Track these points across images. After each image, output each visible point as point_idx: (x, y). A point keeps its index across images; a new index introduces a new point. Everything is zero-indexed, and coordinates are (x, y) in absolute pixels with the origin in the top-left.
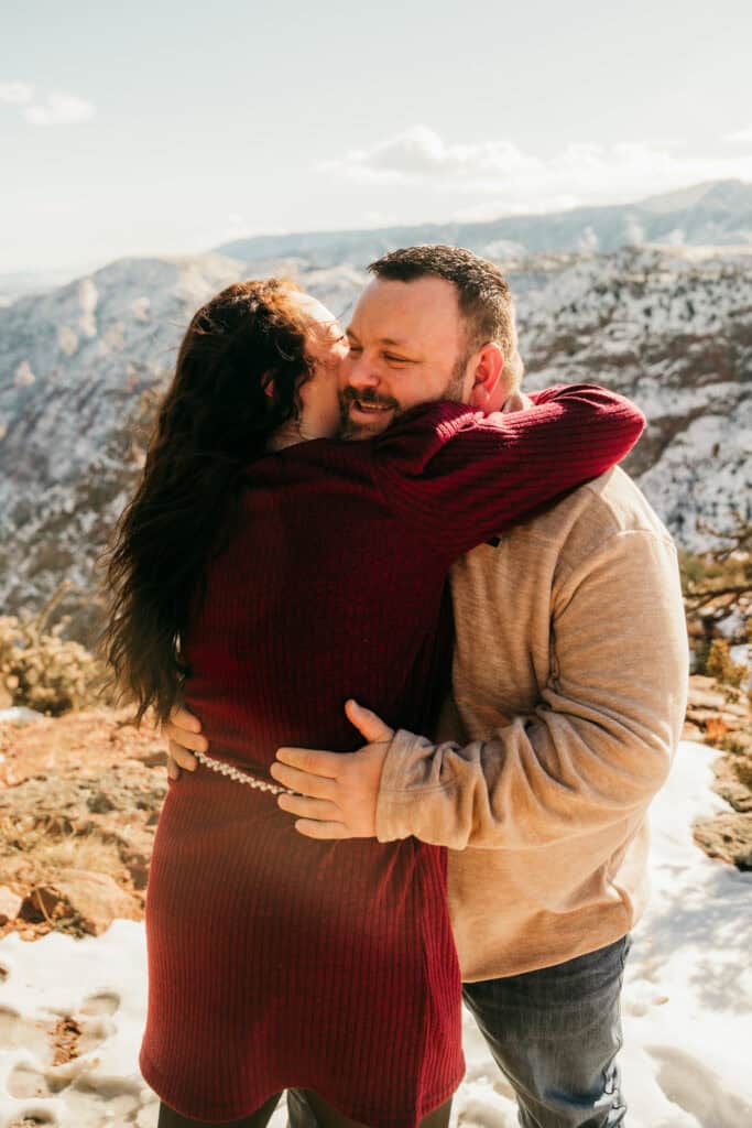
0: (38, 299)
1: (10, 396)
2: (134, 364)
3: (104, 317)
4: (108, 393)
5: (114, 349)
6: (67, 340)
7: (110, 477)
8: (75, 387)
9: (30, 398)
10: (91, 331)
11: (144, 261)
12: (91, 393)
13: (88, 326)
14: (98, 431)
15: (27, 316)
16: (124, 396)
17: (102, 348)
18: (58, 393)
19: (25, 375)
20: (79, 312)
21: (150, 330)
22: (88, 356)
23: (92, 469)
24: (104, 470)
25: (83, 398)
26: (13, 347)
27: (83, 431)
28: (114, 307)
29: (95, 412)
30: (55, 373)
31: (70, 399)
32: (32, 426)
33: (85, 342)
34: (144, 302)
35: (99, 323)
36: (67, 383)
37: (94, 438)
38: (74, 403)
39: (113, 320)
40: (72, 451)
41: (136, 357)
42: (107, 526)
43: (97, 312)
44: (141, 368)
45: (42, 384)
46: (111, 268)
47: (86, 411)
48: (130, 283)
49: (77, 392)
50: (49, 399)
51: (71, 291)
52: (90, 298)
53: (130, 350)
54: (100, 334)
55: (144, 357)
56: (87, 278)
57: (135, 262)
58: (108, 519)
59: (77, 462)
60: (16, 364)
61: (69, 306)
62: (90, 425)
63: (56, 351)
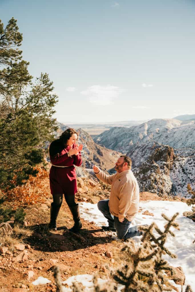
0: (136, 127)
1: (128, 147)
2: (155, 142)
3: (149, 132)
4: (149, 148)
5: (151, 138)
6: (141, 136)
7: (148, 166)
8: (142, 146)
9: (132, 148)
10: (146, 135)
11: (159, 119)
12: (145, 148)
13: (146, 133)
14: (146, 156)
15: (133, 130)
16: (152, 149)
17: (148, 138)
18: (138, 147)
19: (131, 143)
20: (145, 130)
21: (159, 135)
22: (145, 140)
23: (143, 164)
24: (146, 165)
25: (143, 149)
26: (129, 137)
27: (143, 156)
28: (151, 130)
29: (146, 152)
30: (138, 143)
31: (140, 149)
32: (132, 154)
33: (144, 137)
34: (158, 129)
35: (148, 133)
36: (140, 145)
37: (145, 158)
38: (141, 150)
39: (151, 132)
40: (140, 160)
41: (155, 141)
42: (146, 177)
43: (148, 131)
44: (156, 143)
45: (135, 145)
46: (151, 121)
47: (143, 152)
48: (155, 124)
49: (142, 147)
50: (136, 149)
51: (143, 125)
52: (146, 128)
53: (154, 139)
54: (148, 135)
55: (157, 141)
56: (146, 122)
57: (157, 120)
58: (146, 176)
59: (141, 163)
60: (130, 140)
61: (142, 129)
62: (144, 155)
63: (138, 138)
